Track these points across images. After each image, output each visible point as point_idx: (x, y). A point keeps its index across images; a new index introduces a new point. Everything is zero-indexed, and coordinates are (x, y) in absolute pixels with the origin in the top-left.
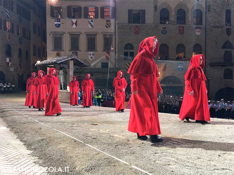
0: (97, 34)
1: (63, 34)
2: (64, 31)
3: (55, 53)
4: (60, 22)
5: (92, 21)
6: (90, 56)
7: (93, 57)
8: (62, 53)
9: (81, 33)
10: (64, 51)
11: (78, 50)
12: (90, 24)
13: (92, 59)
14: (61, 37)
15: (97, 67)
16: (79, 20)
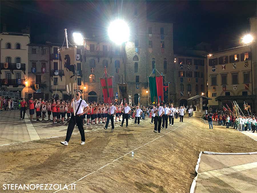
0: (238, 73)
1: (217, 75)
2: (218, 73)
3: (212, 87)
4: (215, 68)
5: (235, 64)
6: (234, 88)
7: (236, 88)
8: (217, 87)
9: (228, 73)
10: (218, 85)
11: (226, 85)
12: (234, 66)
13: (236, 90)
14: (216, 77)
15: (239, 95)
16: (227, 65)
